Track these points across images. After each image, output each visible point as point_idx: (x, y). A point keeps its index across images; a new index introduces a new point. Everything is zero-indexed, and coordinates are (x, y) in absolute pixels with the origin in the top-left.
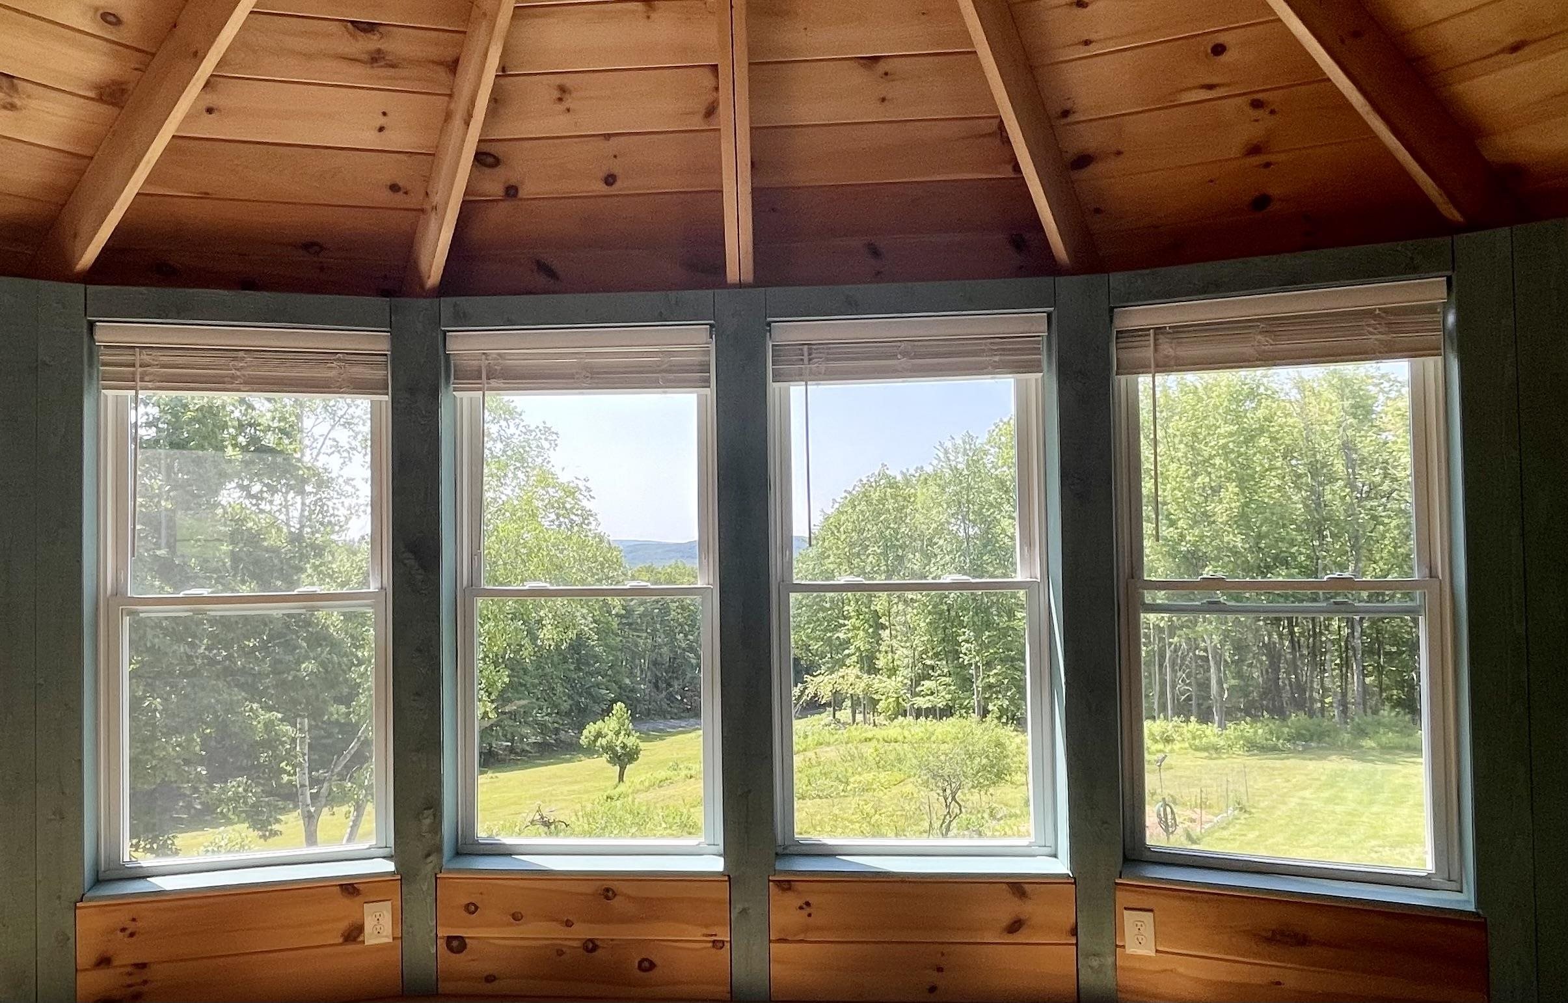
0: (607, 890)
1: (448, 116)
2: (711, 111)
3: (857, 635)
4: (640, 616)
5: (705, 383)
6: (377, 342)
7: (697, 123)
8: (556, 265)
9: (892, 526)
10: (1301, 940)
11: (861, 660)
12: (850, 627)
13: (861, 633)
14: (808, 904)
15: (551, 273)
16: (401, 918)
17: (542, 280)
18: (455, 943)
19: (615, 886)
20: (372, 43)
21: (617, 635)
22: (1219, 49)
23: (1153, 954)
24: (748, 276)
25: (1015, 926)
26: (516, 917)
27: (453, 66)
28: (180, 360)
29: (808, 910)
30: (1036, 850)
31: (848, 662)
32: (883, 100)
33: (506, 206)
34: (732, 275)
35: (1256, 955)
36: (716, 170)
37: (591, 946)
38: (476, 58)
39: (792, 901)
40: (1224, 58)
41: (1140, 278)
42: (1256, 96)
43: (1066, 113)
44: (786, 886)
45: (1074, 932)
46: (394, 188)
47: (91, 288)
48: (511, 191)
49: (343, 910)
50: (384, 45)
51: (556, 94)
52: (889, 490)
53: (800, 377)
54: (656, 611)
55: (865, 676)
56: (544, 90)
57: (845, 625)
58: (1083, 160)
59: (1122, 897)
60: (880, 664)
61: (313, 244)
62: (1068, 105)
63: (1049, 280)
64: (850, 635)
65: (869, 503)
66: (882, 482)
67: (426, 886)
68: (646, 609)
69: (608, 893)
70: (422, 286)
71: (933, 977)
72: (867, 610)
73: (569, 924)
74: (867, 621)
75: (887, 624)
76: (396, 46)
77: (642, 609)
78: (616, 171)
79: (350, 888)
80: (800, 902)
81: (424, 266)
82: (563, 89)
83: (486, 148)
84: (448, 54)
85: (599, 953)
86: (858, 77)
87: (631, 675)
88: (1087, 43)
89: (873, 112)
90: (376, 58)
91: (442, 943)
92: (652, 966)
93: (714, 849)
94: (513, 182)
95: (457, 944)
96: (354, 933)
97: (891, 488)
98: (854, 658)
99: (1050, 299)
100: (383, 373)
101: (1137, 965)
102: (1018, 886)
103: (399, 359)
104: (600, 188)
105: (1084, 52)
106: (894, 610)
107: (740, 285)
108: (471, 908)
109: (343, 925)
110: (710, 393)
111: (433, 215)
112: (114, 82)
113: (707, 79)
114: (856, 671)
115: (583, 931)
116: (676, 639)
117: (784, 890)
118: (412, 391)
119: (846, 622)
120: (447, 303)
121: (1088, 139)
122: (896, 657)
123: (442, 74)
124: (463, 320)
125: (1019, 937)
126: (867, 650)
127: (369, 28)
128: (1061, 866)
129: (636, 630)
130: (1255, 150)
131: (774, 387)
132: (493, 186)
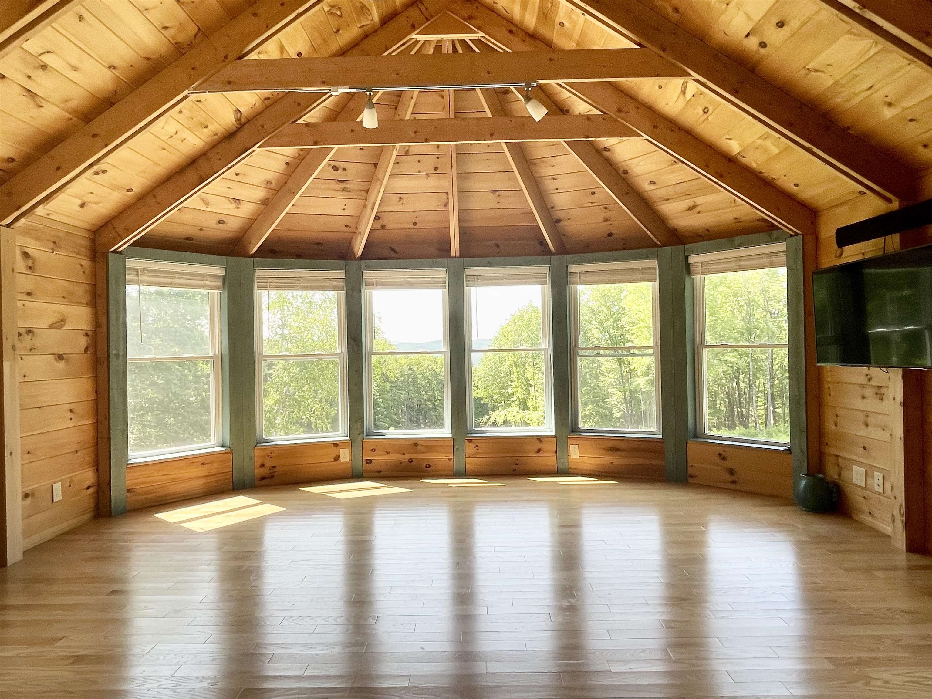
0: (416, 443)
1: (365, 206)
2: (446, 205)
3: (517, 390)
4: (402, 382)
5: (445, 287)
6: (341, 274)
7: (442, 208)
8: (396, 249)
9: (535, 333)
10: (618, 450)
11: (520, 404)
12: (514, 386)
13: (519, 389)
14: (477, 446)
15: (395, 252)
16: (352, 453)
17: (392, 254)
18: (368, 461)
19: (419, 442)
20: (343, 185)
21: (389, 392)
22: (593, 193)
23: (578, 457)
24: (458, 254)
25: (539, 451)
26: (388, 453)
27: (367, 191)
28: (281, 281)
29: (477, 448)
30: (546, 430)
31: (512, 404)
32: (498, 202)
33: (381, 231)
34: (453, 254)
35: (606, 455)
36: (448, 221)
37: (411, 461)
38: (375, 192)
39: (472, 445)
40: (595, 195)
41: (575, 257)
42: (606, 206)
43: (552, 208)
44: (470, 441)
45: (556, 452)
46: (346, 226)
47: (255, 259)
48: (383, 227)
49: (334, 451)
50: (348, 186)
51: (398, 199)
52: (533, 314)
53: (474, 285)
54: (410, 379)
55: (521, 411)
56: (395, 198)
57: (511, 385)
58: (558, 221)
59: (570, 441)
60: (530, 404)
61: (320, 243)
62: (552, 205)
63: (548, 257)
64: (514, 391)
65: (523, 320)
66: (530, 310)
67: (359, 444)
68: (405, 378)
69: (416, 444)
70: (355, 256)
71: (515, 467)
72: (523, 377)
73: (404, 454)
74: (523, 383)
75: (533, 384)
76: (351, 186)
77: (403, 378)
78: (417, 221)
79: (336, 444)
80: (475, 446)
81: (356, 250)
82: (401, 198)
83: (379, 214)
84: (366, 188)
85: (413, 463)
86: (491, 196)
87: (396, 414)
88: (557, 189)
89: (494, 206)
90: (344, 190)
91: (364, 462)
92: (430, 466)
93: (448, 432)
94: (384, 224)
95: (369, 462)
96: (337, 458)
97: (535, 312)
98: (516, 403)
99: (549, 263)
100: (342, 284)
101: (574, 461)
102: (540, 439)
103: (347, 280)
104: (412, 226)
105: (557, 191)
106: (536, 377)
107: (455, 257)
108: (373, 450)
109: (334, 456)
110: (446, 290)
111: (359, 236)
112: (266, 199)
113: (444, 196)
114: (517, 409)
115: (408, 457)
116: (421, 395)
117: (469, 442)
118: (352, 289)
119: (512, 384)
120: (363, 262)
121: (560, 215)
122: (537, 401)
123: (364, 193)
124: (368, 267)
125: (539, 454)
126: (522, 399)
127: (343, 181)
128: (553, 433)
129: (399, 390)
130: (606, 220)
131: (466, 288)
132: (378, 225)
